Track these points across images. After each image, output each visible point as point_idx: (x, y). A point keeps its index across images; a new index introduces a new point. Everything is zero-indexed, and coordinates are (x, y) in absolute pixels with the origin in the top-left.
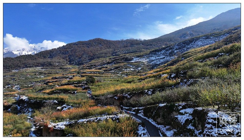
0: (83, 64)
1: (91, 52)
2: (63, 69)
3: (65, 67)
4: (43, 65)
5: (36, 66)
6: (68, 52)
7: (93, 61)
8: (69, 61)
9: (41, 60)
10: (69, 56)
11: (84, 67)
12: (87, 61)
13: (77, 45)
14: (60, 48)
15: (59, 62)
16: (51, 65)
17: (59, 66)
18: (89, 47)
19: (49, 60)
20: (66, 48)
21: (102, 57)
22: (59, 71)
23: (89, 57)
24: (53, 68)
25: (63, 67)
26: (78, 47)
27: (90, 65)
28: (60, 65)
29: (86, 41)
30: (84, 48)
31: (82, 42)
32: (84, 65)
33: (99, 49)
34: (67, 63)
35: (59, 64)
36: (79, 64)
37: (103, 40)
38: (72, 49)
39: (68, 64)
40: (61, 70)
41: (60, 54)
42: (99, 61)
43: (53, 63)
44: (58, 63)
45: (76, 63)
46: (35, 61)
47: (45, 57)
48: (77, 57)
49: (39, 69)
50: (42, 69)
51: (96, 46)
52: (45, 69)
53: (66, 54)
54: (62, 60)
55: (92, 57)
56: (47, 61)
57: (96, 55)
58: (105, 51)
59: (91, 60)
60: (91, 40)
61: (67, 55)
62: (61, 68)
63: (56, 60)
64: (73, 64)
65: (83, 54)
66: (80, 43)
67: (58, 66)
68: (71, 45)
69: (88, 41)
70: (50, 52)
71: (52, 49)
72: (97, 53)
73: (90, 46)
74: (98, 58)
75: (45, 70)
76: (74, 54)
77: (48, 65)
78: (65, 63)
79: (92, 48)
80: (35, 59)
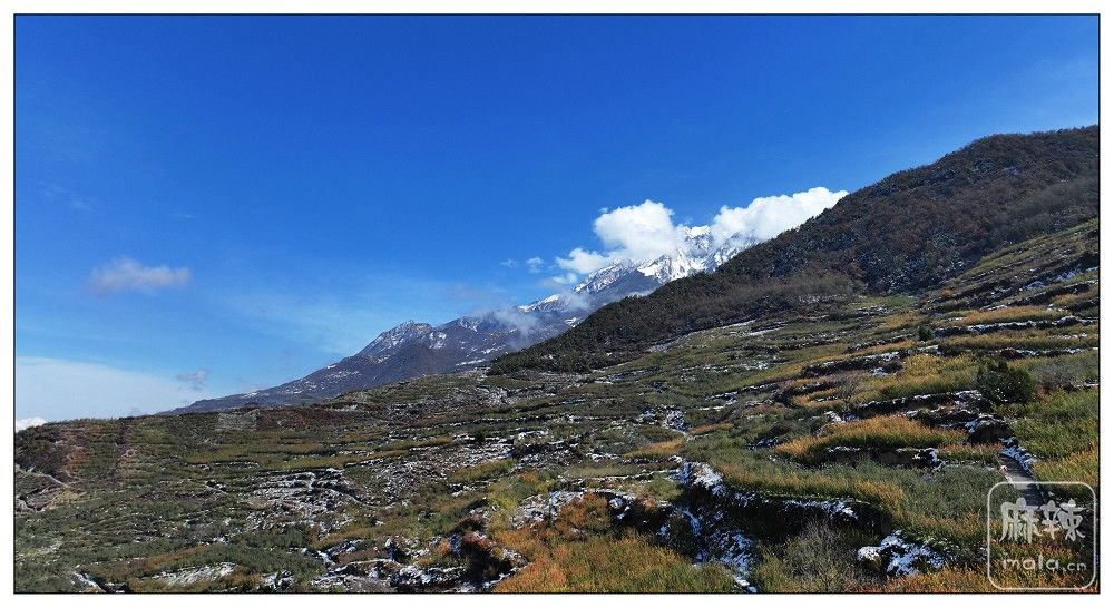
0: (936, 283)
1: (965, 216)
2: (845, 318)
3: (852, 308)
4: (755, 312)
5: (727, 319)
6: (850, 234)
7: (989, 263)
8: (864, 280)
9: (745, 292)
10: (857, 253)
11: (946, 298)
12: (956, 265)
13: (886, 194)
14: (810, 225)
15: (821, 290)
16: (786, 306)
17: (822, 306)
18: (948, 193)
19: (777, 286)
20: (840, 221)
21: (1036, 230)
22: (827, 332)
23: (960, 243)
24: (798, 320)
25: (842, 311)
26: (894, 202)
27: (975, 285)
28: (826, 303)
29: (929, 167)
30: (926, 203)
31: (909, 177)
32: (945, 285)
33: (1011, 191)
34: (856, 289)
35: (820, 301)
36: (917, 285)
37: (1023, 138)
38: (869, 217)
39: (864, 294)
40: (834, 327)
41: (815, 249)
42: (1027, 254)
43: (796, 296)
44: (815, 293)
45: (901, 281)
46: (721, 299)
47: (757, 276)
48: (900, 250)
49: (741, 329)
50: (754, 330)
51: (988, 180)
52: (766, 327)
53: (842, 246)
54: (829, 279)
55: (978, 238)
56: (770, 293)
57: (998, 225)
58: (1046, 194)
59: (974, 254)
60: (954, 155)
61: (852, 251)
62: (834, 318)
63: (804, 284)
64: (887, 287)
65: (927, 235)
66: (900, 181)
67: (817, 307)
68: (860, 201)
69: (937, 164)
70: (776, 248)
71: (780, 236)
72: (1005, 216)
73: (952, 184)
74: (1016, 237)
75: (770, 334)
76: (880, 240)
77: (776, 310)
78: (849, 289)
79: (968, 193)
80: (722, 288)
